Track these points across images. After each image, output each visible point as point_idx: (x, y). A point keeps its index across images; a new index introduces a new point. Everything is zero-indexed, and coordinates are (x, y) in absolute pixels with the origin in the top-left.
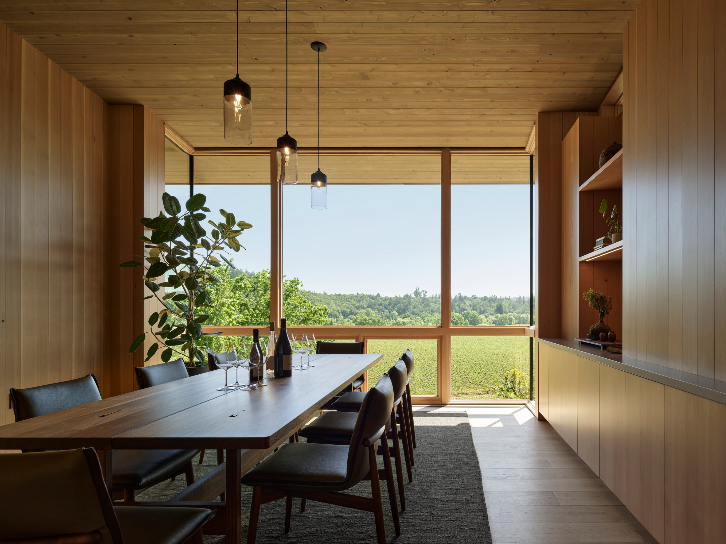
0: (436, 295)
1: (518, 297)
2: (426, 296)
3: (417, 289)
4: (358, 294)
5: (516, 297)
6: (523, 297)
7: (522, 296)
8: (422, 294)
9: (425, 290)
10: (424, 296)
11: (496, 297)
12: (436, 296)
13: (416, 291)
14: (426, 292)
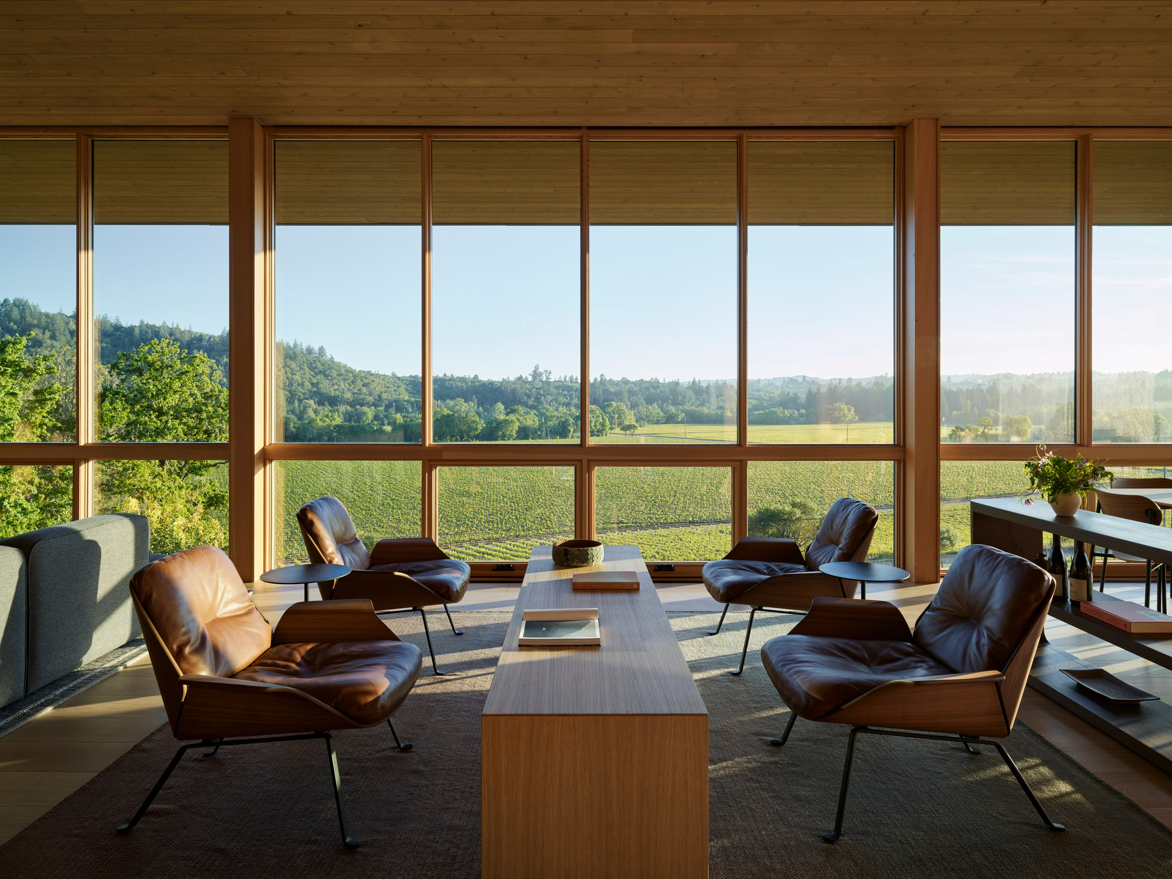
0: (566, 377)
1: (691, 380)
2: (550, 379)
3: (537, 368)
4: (445, 375)
5: (688, 381)
6: (699, 381)
7: (697, 380)
8: (544, 376)
9: (549, 370)
10: (548, 378)
11: (658, 380)
12: (565, 379)
13: (535, 371)
14: (550, 373)
